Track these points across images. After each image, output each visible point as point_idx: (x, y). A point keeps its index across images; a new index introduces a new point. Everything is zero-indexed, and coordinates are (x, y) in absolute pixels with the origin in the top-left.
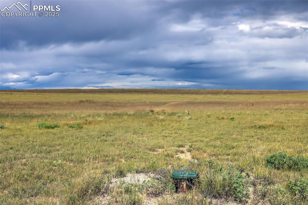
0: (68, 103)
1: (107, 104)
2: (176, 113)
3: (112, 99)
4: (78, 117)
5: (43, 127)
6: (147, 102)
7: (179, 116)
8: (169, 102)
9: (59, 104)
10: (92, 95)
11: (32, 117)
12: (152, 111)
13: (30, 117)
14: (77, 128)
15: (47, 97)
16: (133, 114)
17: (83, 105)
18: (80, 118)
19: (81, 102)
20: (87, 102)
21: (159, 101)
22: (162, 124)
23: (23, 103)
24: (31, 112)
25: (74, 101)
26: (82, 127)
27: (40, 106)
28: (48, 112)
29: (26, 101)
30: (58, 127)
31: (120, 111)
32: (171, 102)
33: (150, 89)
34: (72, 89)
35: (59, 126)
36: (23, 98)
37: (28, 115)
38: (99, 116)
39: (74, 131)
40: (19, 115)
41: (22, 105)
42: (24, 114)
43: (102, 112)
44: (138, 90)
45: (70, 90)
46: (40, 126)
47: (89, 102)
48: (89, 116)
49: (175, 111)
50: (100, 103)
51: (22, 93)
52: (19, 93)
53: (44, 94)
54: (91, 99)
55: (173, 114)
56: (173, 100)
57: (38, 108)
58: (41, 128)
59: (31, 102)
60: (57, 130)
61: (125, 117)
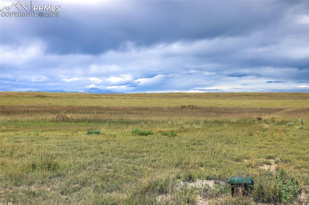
0: (168, 108)
1: (211, 110)
2: (287, 122)
3: (218, 104)
4: (175, 125)
5: (136, 133)
6: (258, 108)
7: (290, 125)
8: (285, 109)
9: (160, 110)
10: (196, 99)
11: (128, 123)
12: (259, 119)
13: (127, 123)
14: (170, 136)
15: (147, 102)
16: (236, 122)
17: (185, 110)
18: (177, 125)
19: (183, 107)
20: (189, 107)
21: (274, 107)
22: (263, 134)
23: (122, 108)
24: (129, 118)
25: (175, 106)
26: (176, 135)
27: (139, 112)
28: (145, 119)
29: (126, 105)
30: (152, 135)
31: (222, 118)
32: (287, 108)
33: (264, 93)
34: (175, 93)
35: (153, 133)
36: (123, 102)
37: (125, 121)
38: (198, 123)
39: (166, 139)
40: (117, 120)
41: (122, 110)
42: (121, 120)
43: (203, 119)
44: (250, 94)
45: (172, 94)
46: (135, 133)
47: (191, 107)
48: (187, 123)
49: (286, 119)
50: (204, 109)
51: (123, 97)
52: (120, 97)
53: (144, 99)
54: (194, 104)
55: (282, 123)
56: (290, 106)
57: (136, 114)
58: (134, 134)
59: (131, 107)
60: (150, 137)
61: (226, 125)
